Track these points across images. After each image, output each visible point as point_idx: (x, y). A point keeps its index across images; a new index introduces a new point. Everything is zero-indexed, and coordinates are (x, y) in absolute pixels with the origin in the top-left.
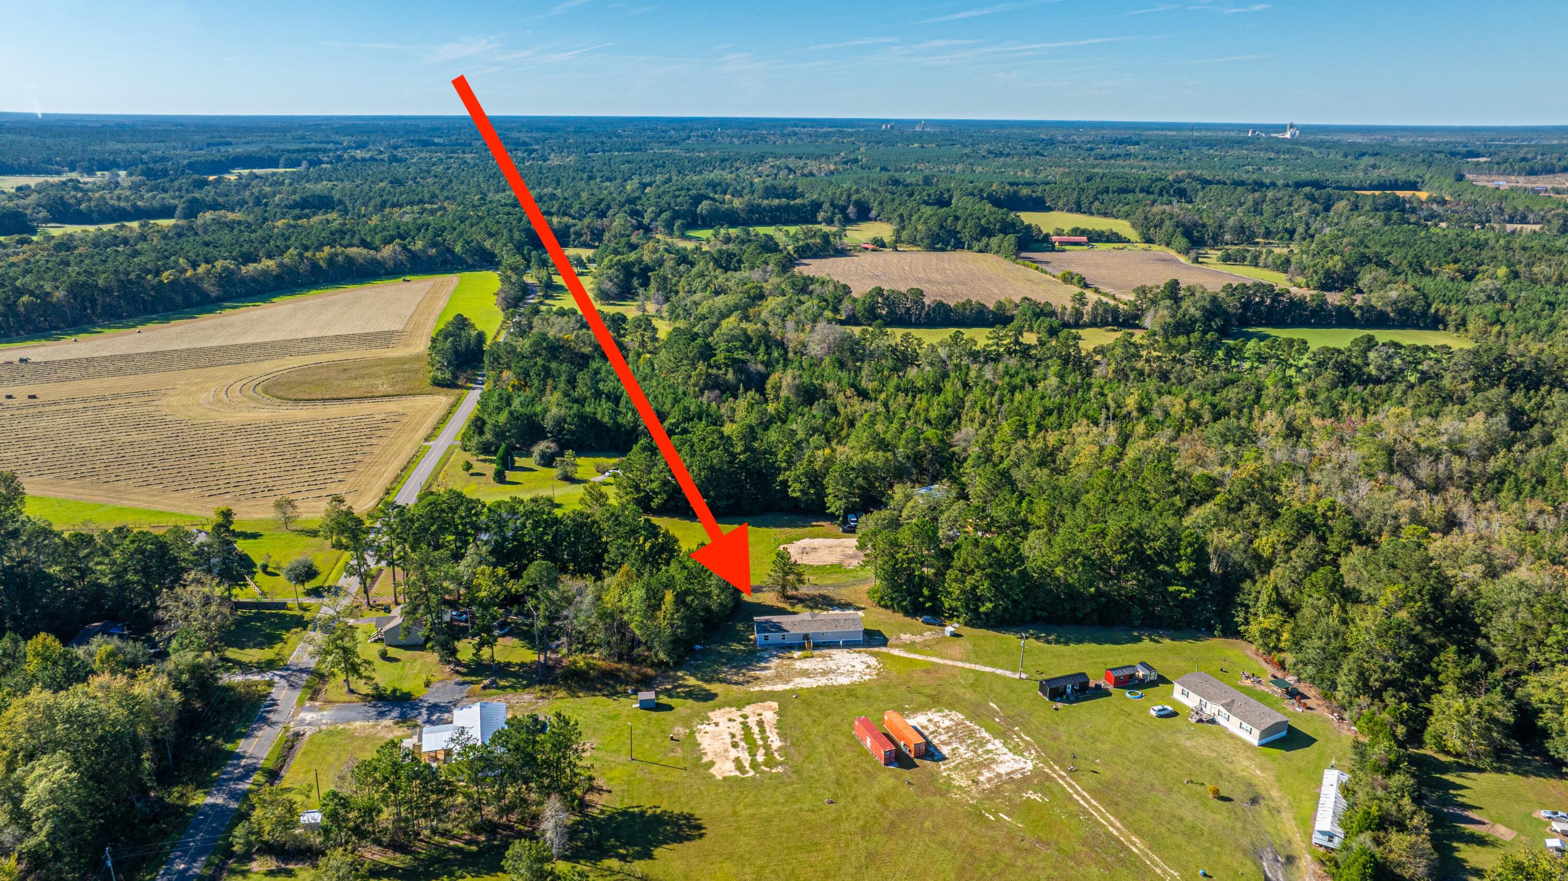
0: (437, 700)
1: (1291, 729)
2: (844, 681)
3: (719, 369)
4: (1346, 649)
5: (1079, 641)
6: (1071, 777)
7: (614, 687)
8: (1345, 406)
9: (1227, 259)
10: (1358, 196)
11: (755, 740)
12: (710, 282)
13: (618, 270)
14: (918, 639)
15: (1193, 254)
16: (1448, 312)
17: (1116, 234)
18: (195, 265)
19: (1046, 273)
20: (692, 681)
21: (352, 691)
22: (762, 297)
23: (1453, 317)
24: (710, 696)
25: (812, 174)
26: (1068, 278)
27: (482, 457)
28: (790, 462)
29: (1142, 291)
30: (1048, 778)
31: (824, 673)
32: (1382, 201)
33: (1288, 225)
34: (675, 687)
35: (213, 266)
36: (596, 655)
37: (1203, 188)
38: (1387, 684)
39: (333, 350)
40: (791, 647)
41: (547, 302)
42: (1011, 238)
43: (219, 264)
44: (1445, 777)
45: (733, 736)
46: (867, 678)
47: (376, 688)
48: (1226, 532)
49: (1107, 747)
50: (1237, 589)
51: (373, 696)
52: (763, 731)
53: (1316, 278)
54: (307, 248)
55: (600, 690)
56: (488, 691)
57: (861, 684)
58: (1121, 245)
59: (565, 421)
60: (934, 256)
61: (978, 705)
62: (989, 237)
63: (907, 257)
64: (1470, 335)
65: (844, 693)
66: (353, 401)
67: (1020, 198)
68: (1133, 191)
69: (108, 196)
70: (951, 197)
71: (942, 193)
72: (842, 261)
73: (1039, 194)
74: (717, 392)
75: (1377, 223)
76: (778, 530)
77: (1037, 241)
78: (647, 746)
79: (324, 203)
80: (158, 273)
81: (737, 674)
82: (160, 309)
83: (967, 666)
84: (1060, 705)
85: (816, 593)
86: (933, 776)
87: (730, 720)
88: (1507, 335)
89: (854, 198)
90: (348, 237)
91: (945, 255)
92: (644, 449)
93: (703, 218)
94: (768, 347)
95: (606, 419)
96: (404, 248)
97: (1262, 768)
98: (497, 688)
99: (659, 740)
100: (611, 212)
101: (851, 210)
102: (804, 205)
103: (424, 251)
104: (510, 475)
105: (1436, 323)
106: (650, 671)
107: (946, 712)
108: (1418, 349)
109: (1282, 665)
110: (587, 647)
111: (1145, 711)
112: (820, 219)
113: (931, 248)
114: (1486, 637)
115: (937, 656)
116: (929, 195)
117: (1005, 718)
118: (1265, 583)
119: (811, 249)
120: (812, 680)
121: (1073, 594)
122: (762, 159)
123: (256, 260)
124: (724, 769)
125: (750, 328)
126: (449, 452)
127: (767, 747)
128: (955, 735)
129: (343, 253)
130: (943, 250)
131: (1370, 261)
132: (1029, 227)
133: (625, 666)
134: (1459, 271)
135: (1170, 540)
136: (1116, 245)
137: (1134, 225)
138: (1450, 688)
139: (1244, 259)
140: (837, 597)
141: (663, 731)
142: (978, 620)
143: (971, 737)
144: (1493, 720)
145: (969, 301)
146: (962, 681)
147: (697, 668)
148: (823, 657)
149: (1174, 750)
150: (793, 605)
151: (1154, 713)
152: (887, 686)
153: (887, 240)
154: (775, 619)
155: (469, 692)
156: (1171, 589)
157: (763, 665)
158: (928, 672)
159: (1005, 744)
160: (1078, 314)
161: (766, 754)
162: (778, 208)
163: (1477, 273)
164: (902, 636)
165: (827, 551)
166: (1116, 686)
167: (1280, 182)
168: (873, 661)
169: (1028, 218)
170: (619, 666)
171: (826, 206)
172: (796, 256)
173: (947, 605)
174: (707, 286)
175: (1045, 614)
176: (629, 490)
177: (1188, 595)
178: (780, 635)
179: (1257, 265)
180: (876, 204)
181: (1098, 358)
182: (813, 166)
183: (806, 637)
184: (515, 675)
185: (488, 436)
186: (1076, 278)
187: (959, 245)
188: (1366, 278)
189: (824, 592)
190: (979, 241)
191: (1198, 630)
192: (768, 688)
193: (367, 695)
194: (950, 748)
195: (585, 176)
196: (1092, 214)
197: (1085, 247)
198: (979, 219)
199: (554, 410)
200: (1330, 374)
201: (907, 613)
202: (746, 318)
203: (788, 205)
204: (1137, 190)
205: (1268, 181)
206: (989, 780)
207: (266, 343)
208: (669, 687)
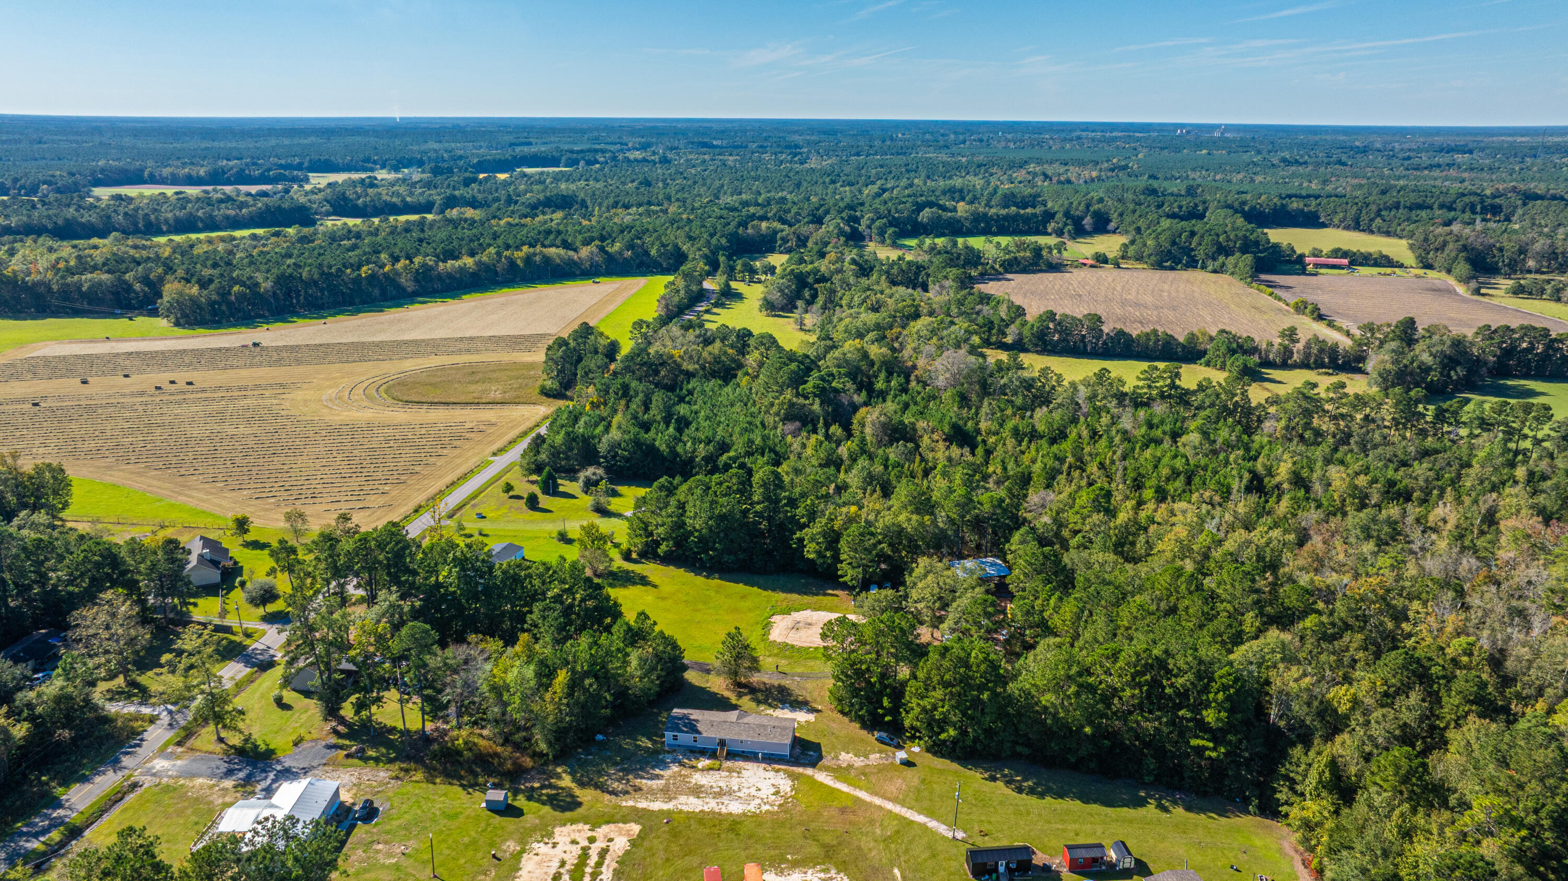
0: (293, 763)
2: (735, 808)
3: (806, 398)
5: (1060, 795)
7: (476, 775)
9: (1518, 291)
11: (583, 875)
12: (871, 296)
13: (792, 280)
14: (859, 762)
15: (1473, 284)
17: (1387, 257)
18: (396, 259)
19: (1280, 299)
20: (566, 781)
21: (221, 740)
22: (916, 316)
24: (572, 805)
25: (1069, 181)
26: (1300, 308)
27: (528, 477)
28: (812, 515)
29: (1370, 328)
31: (720, 794)
34: (542, 787)
35: (412, 262)
36: (485, 732)
37: (1525, 204)
39: (478, 351)
40: (699, 753)
41: (715, 310)
42: (1248, 258)
43: (417, 260)
45: (563, 863)
46: (765, 808)
47: (248, 739)
48: (1295, 671)
50: (1284, 756)
51: (237, 749)
52: (599, 864)
54: (508, 247)
55: (460, 778)
56: (350, 761)
57: (754, 815)
58: (1389, 270)
59: (621, 446)
60: (1157, 275)
62: (1227, 256)
63: (1126, 275)
65: (726, 825)
66: (458, 407)
67: (1288, 213)
68: (1430, 207)
69: (384, 192)
70: (1206, 209)
71: (1196, 205)
72: (1051, 276)
73: (1312, 208)
74: (798, 424)
76: (782, 595)
77: (1289, 262)
79: (564, 203)
80: (359, 268)
81: (619, 780)
82: (357, 300)
83: (897, 809)
85: (776, 683)
87: (573, 842)
89: (1094, 208)
90: (552, 237)
91: (1171, 274)
92: (661, 488)
93: (921, 226)
95: (663, 447)
96: (602, 249)
98: (360, 758)
99: (480, 855)
101: (1088, 222)
102: (1035, 215)
103: (620, 253)
104: (545, 501)
106: (528, 762)
112: (1049, 230)
113: (1159, 265)
115: (867, 790)
116: (1180, 207)
118: (1319, 753)
119: (1019, 263)
120: (699, 802)
122: (1022, 164)
123: (456, 258)
125: (876, 351)
126: (504, 471)
129: (541, 252)
130: (1172, 268)
132: (1276, 246)
133: (505, 751)
135: (1199, 677)
136: (1382, 270)
137: (1411, 247)
139: (1542, 291)
140: (797, 692)
142: (938, 749)
145: (1155, 332)
146: (878, 831)
147: (583, 764)
148: (730, 770)
150: (740, 696)
152: (783, 824)
153: (1110, 256)
154: (695, 714)
155: (330, 759)
156: (1194, 742)
157: (657, 771)
158: (843, 810)
160: (1287, 352)
162: (1006, 218)
164: (842, 755)
166: (1072, 870)
168: (785, 785)
169: (1277, 236)
170: (499, 749)
171: (1059, 216)
172: (1001, 270)
173: (907, 723)
174: (864, 301)
177: (1214, 754)
178: (691, 736)
179: (1559, 300)
180: (1115, 215)
181: (1272, 410)
182: (1073, 172)
183: (722, 743)
184: (390, 745)
186: (1310, 307)
187: (1192, 264)
189: (786, 682)
190: (1214, 259)
191: (1232, 800)
192: (642, 804)
193: (232, 747)
195: (827, 180)
196: (1372, 232)
197: (1342, 272)
198: (1218, 235)
199: (615, 434)
201: (864, 726)
202: (881, 339)
203: (1018, 214)
204: (1436, 206)
207: (423, 341)
208: (536, 785)
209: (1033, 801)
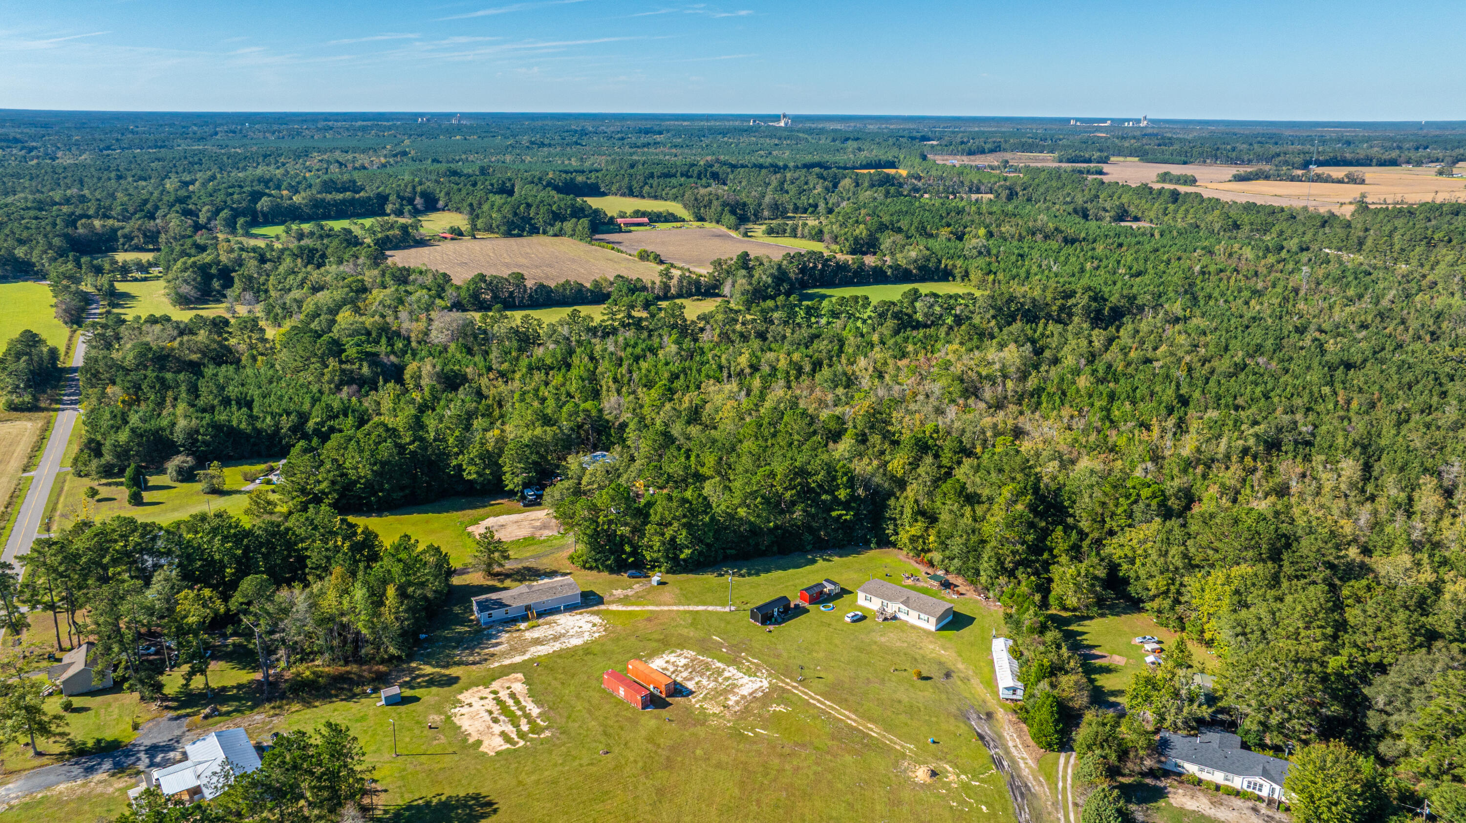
0: (155, 741)
1: (956, 614)
2: (576, 642)
3: (353, 363)
4: (983, 542)
5: (768, 571)
6: (803, 686)
7: (351, 690)
8: (910, 348)
9: (770, 232)
10: (857, 174)
11: (513, 712)
12: (306, 278)
13: (194, 272)
14: (630, 592)
15: (742, 229)
16: (954, 266)
17: (672, 215)
19: (622, 252)
20: (428, 670)
21: (39, 754)
22: (365, 290)
23: (958, 270)
24: (452, 681)
25: (364, 168)
26: (644, 257)
27: (104, 481)
28: (462, 447)
29: (718, 263)
30: (784, 690)
31: (556, 638)
32: (877, 178)
33: (811, 201)
34: (414, 678)
36: (319, 662)
37: (731, 171)
38: (1017, 564)
40: (514, 620)
42: (585, 222)
44: (1070, 628)
45: (490, 712)
46: (597, 635)
47: (72, 743)
48: (865, 461)
49: (821, 655)
50: (885, 507)
51: (71, 753)
52: (517, 702)
53: (847, 244)
55: (336, 696)
56: (211, 720)
57: (593, 642)
58: (679, 224)
59: (197, 432)
60: (512, 242)
61: (704, 640)
62: (562, 221)
63: (489, 244)
64: (973, 283)
65: (581, 653)
70: (513, 186)
71: (504, 183)
72: (425, 250)
73: (593, 180)
74: (355, 387)
75: (880, 195)
76: (459, 513)
77: (604, 223)
78: (407, 739)
81: (472, 654)
83: (681, 608)
84: (771, 627)
85: (520, 566)
86: (688, 710)
87: (482, 698)
88: (999, 282)
89: (419, 189)
91: (524, 240)
93: (265, 215)
94: (389, 339)
95: (243, 426)
97: (945, 649)
98: (220, 715)
99: (417, 731)
100: (159, 213)
101: (418, 201)
102: (369, 198)
104: (147, 496)
105: (946, 275)
106: (382, 668)
107: (679, 652)
108: (951, 297)
109: (931, 564)
110: (306, 656)
111: (840, 619)
112: (388, 211)
113: (508, 234)
114: (1073, 516)
115: (652, 604)
116: (492, 185)
117: (731, 647)
118: (905, 498)
119: (391, 241)
120: (546, 647)
121: (755, 531)
122: (306, 153)
124: (493, 744)
125: (366, 321)
126: (60, 481)
127: (527, 716)
128: (694, 670)
130: (520, 236)
131: (887, 228)
132: (596, 212)
133: (353, 668)
134: (951, 233)
135: (829, 473)
136: (675, 224)
137: (685, 206)
138: (1064, 559)
139: (785, 231)
140: (541, 567)
141: (418, 722)
142: (678, 567)
143: (708, 670)
144: (1096, 578)
146: (682, 622)
147: (429, 655)
148: (549, 623)
149: (874, 647)
150: (502, 581)
151: (848, 620)
152: (618, 639)
153: (463, 229)
154: (494, 596)
155: (190, 725)
156: (834, 514)
157: (494, 641)
158: (649, 620)
159: (739, 669)
160: (666, 287)
161: (529, 723)
162: (344, 202)
163: (964, 234)
164: (614, 592)
165: (515, 526)
166: (810, 603)
167: (791, 164)
168: (596, 619)
169: (594, 202)
170: (348, 668)
171: (393, 198)
172: (379, 248)
173: (648, 558)
174: (302, 283)
175: (733, 552)
176: (295, 493)
177: (847, 517)
178: (503, 610)
179: (795, 236)
180: (442, 194)
181: (702, 324)
182: (363, 159)
183: (528, 608)
184: (234, 698)
185: (108, 457)
186: (652, 256)
187: (534, 231)
188: (887, 241)
189: (527, 564)
190: (552, 225)
191: (857, 545)
192: (507, 662)
194: (693, 682)
195: (113, 175)
196: (643, 197)
197: (648, 228)
198: (550, 206)
199: (182, 423)
200: (891, 323)
201: (611, 571)
202: (359, 312)
203: (353, 198)
205: (781, 164)
206: (737, 703)
208: (408, 679)
209: (754, 579)
